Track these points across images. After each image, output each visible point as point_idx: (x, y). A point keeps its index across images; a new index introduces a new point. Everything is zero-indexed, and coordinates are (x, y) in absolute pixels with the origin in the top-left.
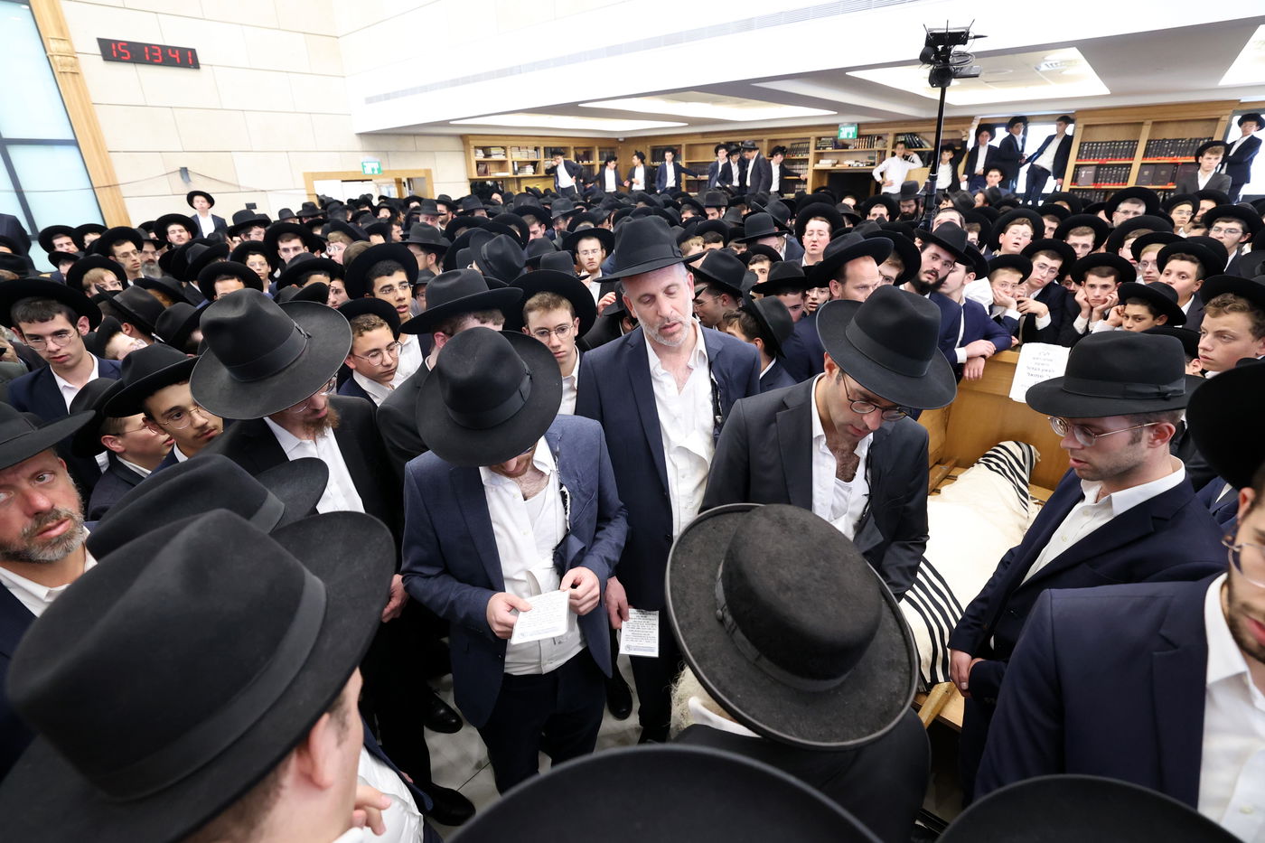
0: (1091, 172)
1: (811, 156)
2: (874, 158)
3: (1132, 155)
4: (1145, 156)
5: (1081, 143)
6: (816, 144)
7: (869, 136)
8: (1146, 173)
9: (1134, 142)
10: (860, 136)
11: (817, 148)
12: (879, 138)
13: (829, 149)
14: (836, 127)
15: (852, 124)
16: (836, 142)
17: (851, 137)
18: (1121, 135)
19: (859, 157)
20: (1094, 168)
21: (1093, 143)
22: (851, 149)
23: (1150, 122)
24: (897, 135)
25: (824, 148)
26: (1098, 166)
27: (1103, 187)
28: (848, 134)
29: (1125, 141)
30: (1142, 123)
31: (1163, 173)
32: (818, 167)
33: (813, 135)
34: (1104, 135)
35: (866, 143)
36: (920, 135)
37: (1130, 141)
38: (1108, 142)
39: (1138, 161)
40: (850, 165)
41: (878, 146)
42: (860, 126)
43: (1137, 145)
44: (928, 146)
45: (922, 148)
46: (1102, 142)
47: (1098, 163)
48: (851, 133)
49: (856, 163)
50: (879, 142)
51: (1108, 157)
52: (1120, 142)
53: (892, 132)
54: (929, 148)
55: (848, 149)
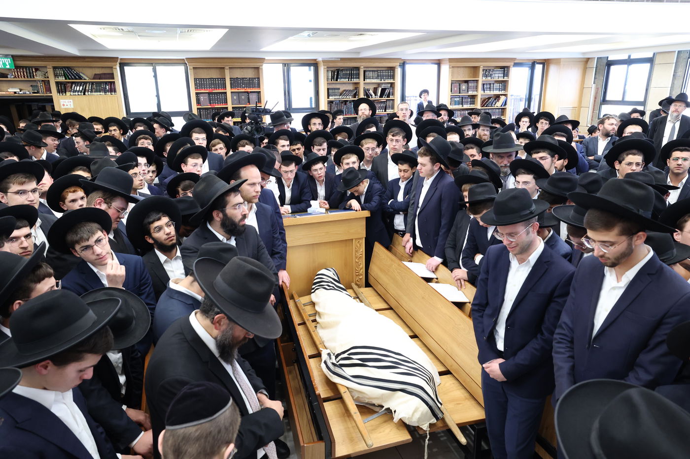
0: (206, 96)
2: (37, 87)
3: (225, 88)
4: (231, 87)
5: (194, 79)
7: (26, 67)
8: (235, 97)
9: (223, 79)
10: (17, 67)
12: (37, 70)
15: (6, 56)
17: (8, 67)
18: (214, 74)
19: (22, 86)
20: (207, 94)
21: (201, 79)
22: (10, 77)
23: (227, 67)
24: (55, 68)
26: (209, 93)
27: (216, 106)
28: (4, 64)
29: (218, 79)
30: (223, 68)
31: (243, 97)
34: (204, 75)
35: (25, 73)
36: (76, 69)
37: (221, 79)
38: (209, 79)
39: (229, 90)
40: (15, 93)
41: (39, 77)
42: (14, 58)
43: (225, 81)
44: (86, 78)
45: (82, 79)
46: (206, 79)
47: (207, 91)
48: (7, 63)
49: (21, 90)
50: (38, 73)
51: (212, 88)
52: (215, 79)
53: (50, 65)
54: (88, 80)
55: (7, 78)
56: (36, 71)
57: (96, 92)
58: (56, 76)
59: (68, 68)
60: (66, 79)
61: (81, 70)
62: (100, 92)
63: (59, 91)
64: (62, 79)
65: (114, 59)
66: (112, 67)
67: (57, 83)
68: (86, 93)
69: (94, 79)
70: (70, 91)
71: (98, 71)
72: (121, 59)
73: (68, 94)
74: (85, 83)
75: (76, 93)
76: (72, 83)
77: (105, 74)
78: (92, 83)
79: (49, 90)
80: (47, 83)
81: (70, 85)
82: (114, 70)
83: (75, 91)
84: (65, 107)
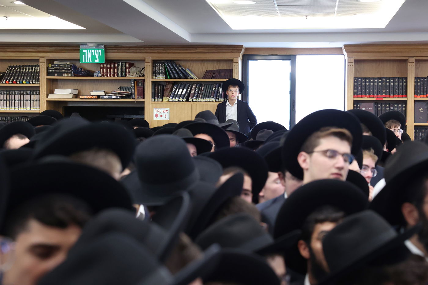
0: (371, 108)
1: (42, 83)
2: (129, 89)
3: (405, 94)
4: (416, 93)
5: (355, 79)
6: (48, 69)
7: (118, 61)
8: (421, 110)
9: (403, 78)
10: (108, 61)
11: (49, 74)
12: (131, 65)
13: (67, 76)
14: (75, 47)
15: (98, 46)
16: (75, 67)
17: (97, 61)
18: (388, 71)
19: (108, 87)
20: (373, 104)
21: (365, 79)
22: (97, 76)
23: (413, 60)
24: (155, 62)
25: (60, 74)
26: (376, 103)
28: (93, 57)
29: (394, 78)
30: (405, 61)
32: (52, 97)
33: (43, 56)
34: (370, 72)
35: (116, 70)
36: (182, 64)
37: (399, 78)
38: (378, 78)
39: (411, 98)
40: (99, 97)
41: (132, 75)
42: (107, 48)
43: (406, 82)
44: (193, 76)
45: (186, 78)
46: (374, 79)
47: (374, 99)
48: (97, 56)
49: (106, 93)
50: (133, 69)
51: (382, 94)
52: (390, 78)
53: (149, 57)
54: (195, 79)
55: (93, 76)
56: (130, 67)
57: (204, 97)
58: (154, 73)
59: (172, 61)
60: (166, 78)
61: (188, 65)
62: (209, 97)
63: (155, 96)
64: (161, 78)
65: (237, 48)
66: (232, 61)
67: (155, 84)
68: (190, 100)
69: (204, 78)
70: (169, 96)
71: (211, 67)
72: (247, 49)
73: (165, 99)
74: (191, 84)
75: (177, 99)
76: (174, 83)
77: (220, 71)
78: (201, 84)
79: (142, 94)
80: (140, 83)
81: (170, 86)
82: (234, 64)
83: (175, 96)
84: (159, 118)
